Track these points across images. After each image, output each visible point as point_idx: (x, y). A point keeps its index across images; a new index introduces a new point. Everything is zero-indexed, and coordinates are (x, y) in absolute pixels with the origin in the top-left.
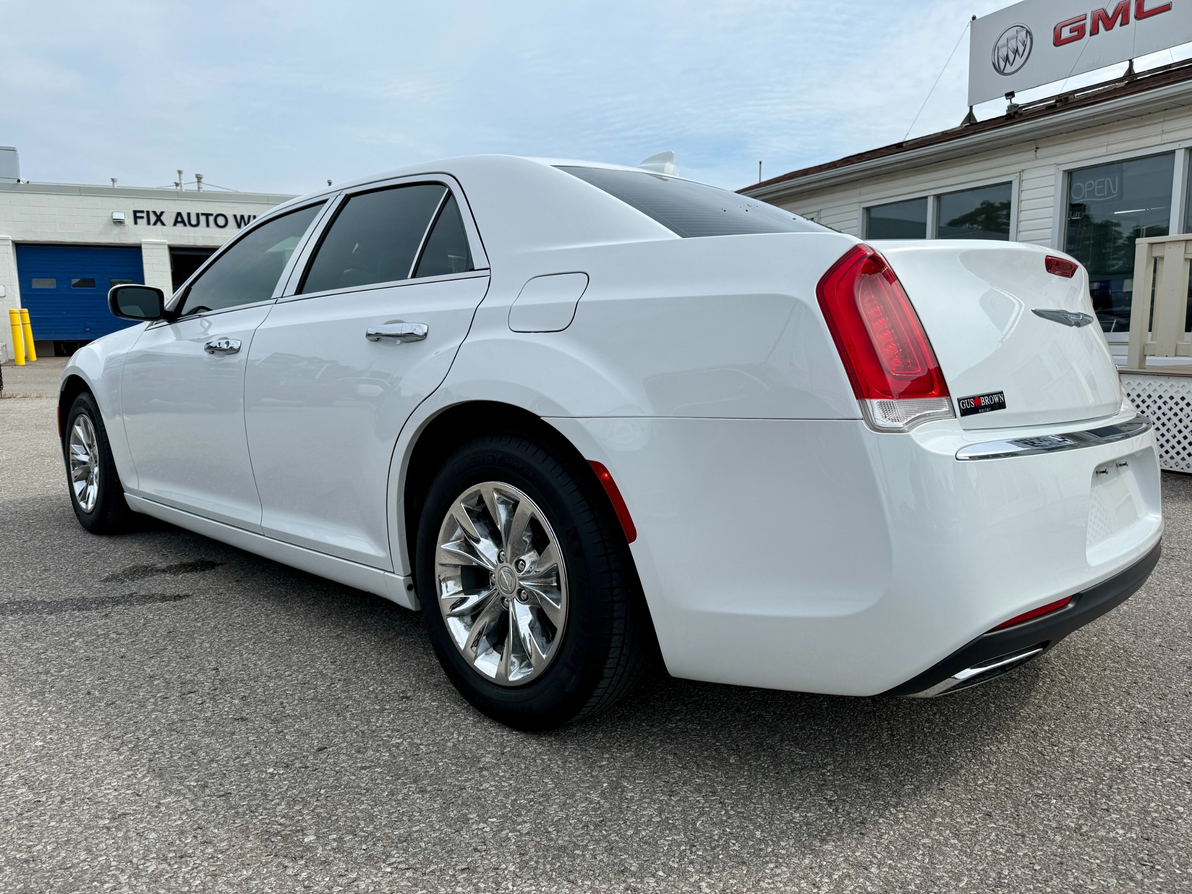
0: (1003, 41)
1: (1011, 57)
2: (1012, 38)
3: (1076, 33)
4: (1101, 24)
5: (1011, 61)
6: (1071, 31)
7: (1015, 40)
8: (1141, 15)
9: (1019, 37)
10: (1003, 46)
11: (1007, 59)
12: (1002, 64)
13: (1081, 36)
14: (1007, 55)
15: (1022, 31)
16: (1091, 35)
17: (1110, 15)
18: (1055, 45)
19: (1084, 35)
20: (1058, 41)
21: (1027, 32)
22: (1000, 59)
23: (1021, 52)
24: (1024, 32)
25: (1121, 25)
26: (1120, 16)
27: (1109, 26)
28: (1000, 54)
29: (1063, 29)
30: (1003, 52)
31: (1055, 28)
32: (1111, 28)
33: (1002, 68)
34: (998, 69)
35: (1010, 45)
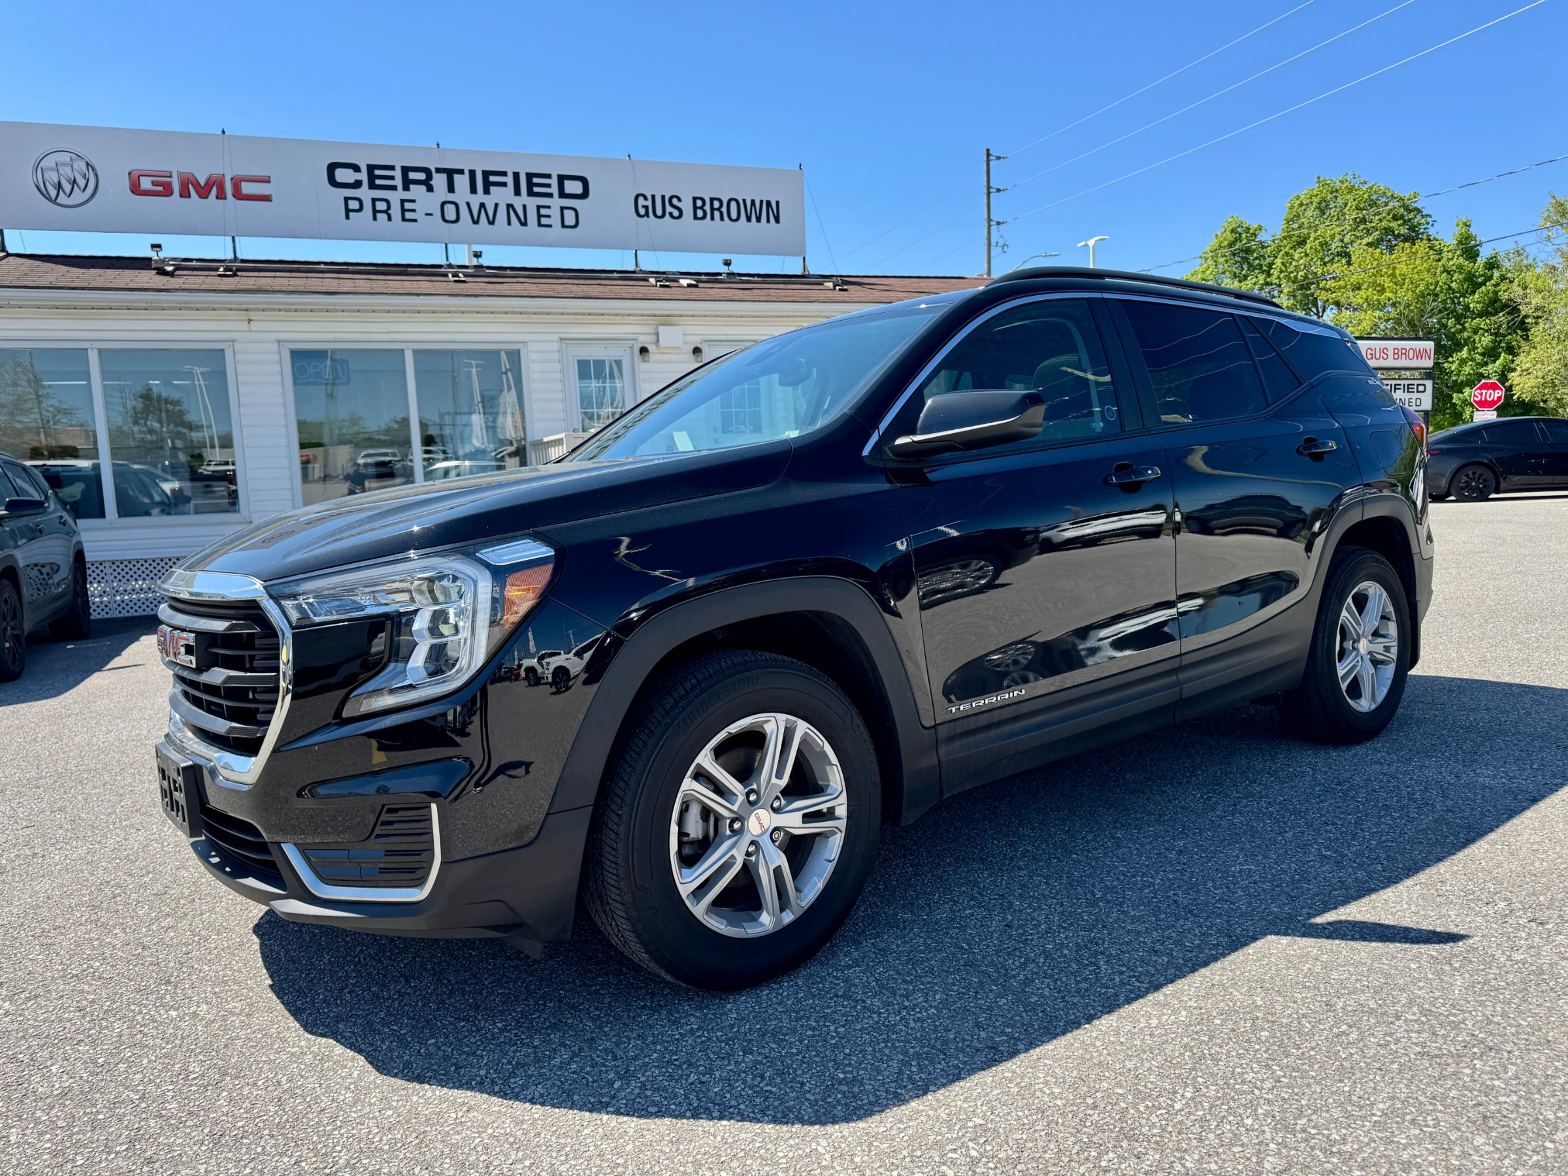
0: (48, 162)
1: (67, 187)
2: (65, 164)
3: (161, 188)
4: (190, 186)
5: (68, 191)
6: (154, 184)
7: (70, 168)
8: (238, 195)
9: (75, 166)
10: (51, 169)
11: (59, 187)
12: (53, 192)
13: (167, 191)
14: (59, 183)
15: (76, 160)
16: (181, 196)
17: (202, 184)
18: (132, 192)
19: (172, 194)
20: (136, 189)
21: (88, 164)
22: (47, 184)
23: (82, 185)
24: (83, 165)
25: (217, 198)
26: (214, 190)
27: (204, 193)
28: (46, 176)
29: (141, 178)
30: (52, 177)
31: (130, 174)
32: (206, 197)
33: (53, 196)
34: (47, 196)
35: (61, 171)
